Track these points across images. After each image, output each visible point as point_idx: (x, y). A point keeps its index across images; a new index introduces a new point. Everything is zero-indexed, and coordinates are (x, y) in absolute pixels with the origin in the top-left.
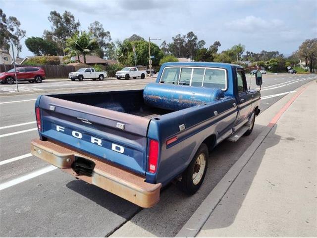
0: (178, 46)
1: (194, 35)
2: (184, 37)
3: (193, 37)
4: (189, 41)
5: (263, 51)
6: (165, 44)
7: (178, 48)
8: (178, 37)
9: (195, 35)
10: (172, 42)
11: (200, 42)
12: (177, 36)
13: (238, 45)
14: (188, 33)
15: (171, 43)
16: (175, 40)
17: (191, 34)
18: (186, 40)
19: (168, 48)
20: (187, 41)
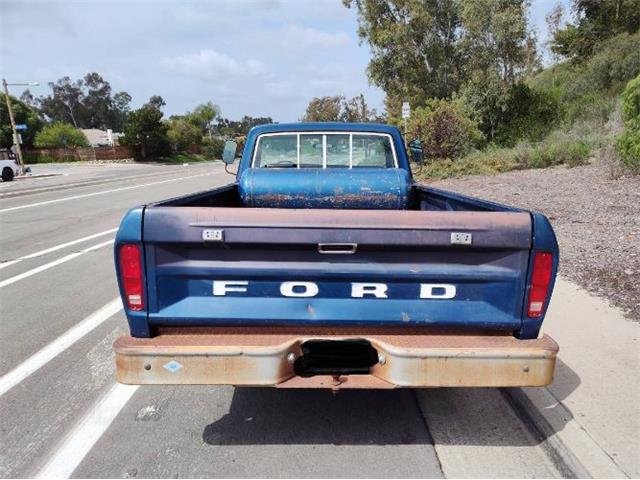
0: (67, 103)
1: (101, 81)
2: (80, 83)
3: (101, 86)
4: (91, 92)
5: (246, 117)
6: (31, 97)
7: (67, 108)
8: (64, 84)
9: (104, 80)
10: (49, 93)
11: (117, 96)
12: (60, 81)
13: (206, 105)
14: (86, 75)
15: (47, 97)
16: (57, 89)
17: (93, 79)
18: (86, 91)
19: (39, 106)
20: (86, 94)
